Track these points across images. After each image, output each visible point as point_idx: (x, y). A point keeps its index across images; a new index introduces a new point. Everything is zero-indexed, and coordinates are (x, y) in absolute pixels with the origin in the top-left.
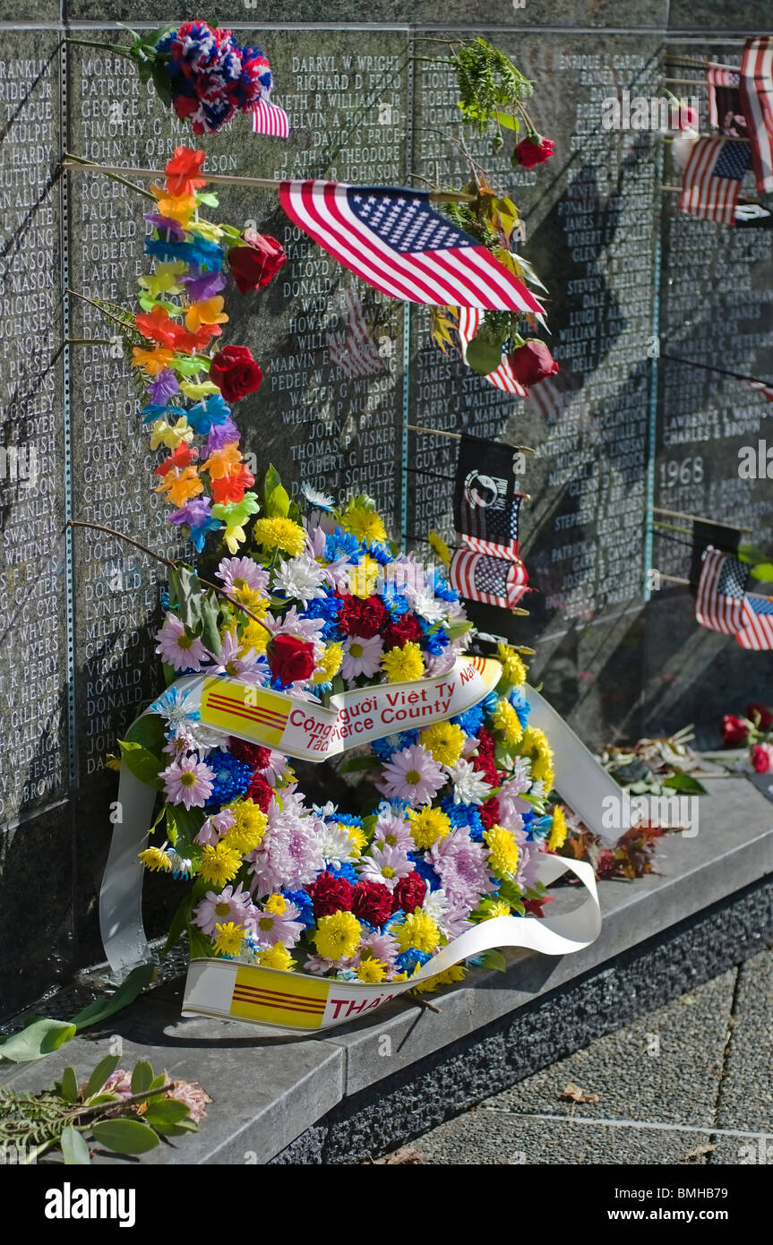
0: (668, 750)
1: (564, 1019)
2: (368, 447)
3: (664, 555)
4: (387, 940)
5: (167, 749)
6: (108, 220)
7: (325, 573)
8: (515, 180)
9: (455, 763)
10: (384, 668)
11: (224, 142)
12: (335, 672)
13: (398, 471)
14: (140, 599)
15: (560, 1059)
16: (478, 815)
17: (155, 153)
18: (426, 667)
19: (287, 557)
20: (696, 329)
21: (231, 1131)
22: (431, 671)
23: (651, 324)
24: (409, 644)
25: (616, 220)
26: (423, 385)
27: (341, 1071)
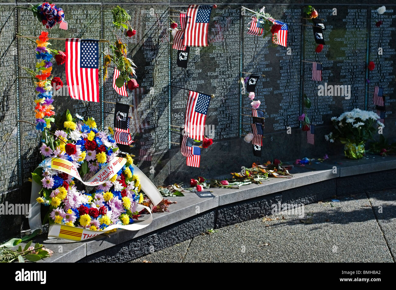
0: (175, 186)
1: (144, 245)
2: (93, 106)
3: (174, 137)
4: (98, 221)
5: (43, 175)
6: (27, 49)
7: (81, 134)
8: (130, 41)
9: (115, 181)
10: (97, 158)
11: (55, 31)
12: (84, 158)
13: (101, 112)
14: (36, 141)
15: (143, 256)
16: (120, 194)
17: (38, 34)
18: (107, 158)
19: (72, 130)
20: (180, 79)
21: (58, 257)
22: (109, 159)
23: (168, 78)
24: (103, 152)
25: (158, 51)
26: (107, 91)
27: (85, 249)
